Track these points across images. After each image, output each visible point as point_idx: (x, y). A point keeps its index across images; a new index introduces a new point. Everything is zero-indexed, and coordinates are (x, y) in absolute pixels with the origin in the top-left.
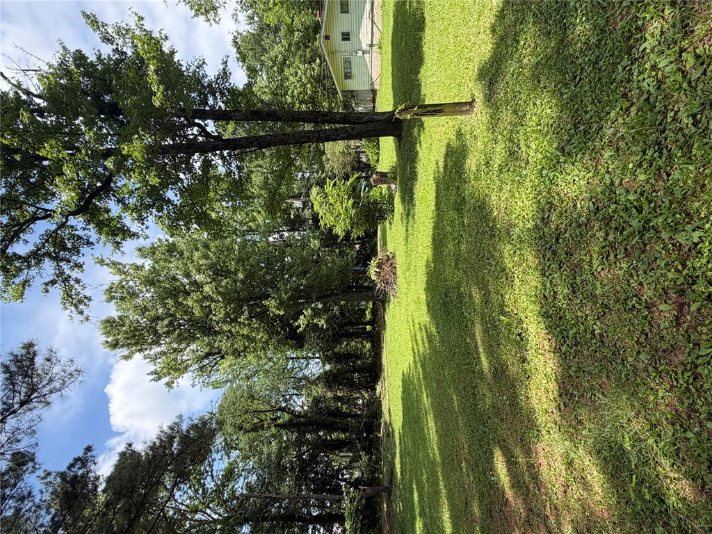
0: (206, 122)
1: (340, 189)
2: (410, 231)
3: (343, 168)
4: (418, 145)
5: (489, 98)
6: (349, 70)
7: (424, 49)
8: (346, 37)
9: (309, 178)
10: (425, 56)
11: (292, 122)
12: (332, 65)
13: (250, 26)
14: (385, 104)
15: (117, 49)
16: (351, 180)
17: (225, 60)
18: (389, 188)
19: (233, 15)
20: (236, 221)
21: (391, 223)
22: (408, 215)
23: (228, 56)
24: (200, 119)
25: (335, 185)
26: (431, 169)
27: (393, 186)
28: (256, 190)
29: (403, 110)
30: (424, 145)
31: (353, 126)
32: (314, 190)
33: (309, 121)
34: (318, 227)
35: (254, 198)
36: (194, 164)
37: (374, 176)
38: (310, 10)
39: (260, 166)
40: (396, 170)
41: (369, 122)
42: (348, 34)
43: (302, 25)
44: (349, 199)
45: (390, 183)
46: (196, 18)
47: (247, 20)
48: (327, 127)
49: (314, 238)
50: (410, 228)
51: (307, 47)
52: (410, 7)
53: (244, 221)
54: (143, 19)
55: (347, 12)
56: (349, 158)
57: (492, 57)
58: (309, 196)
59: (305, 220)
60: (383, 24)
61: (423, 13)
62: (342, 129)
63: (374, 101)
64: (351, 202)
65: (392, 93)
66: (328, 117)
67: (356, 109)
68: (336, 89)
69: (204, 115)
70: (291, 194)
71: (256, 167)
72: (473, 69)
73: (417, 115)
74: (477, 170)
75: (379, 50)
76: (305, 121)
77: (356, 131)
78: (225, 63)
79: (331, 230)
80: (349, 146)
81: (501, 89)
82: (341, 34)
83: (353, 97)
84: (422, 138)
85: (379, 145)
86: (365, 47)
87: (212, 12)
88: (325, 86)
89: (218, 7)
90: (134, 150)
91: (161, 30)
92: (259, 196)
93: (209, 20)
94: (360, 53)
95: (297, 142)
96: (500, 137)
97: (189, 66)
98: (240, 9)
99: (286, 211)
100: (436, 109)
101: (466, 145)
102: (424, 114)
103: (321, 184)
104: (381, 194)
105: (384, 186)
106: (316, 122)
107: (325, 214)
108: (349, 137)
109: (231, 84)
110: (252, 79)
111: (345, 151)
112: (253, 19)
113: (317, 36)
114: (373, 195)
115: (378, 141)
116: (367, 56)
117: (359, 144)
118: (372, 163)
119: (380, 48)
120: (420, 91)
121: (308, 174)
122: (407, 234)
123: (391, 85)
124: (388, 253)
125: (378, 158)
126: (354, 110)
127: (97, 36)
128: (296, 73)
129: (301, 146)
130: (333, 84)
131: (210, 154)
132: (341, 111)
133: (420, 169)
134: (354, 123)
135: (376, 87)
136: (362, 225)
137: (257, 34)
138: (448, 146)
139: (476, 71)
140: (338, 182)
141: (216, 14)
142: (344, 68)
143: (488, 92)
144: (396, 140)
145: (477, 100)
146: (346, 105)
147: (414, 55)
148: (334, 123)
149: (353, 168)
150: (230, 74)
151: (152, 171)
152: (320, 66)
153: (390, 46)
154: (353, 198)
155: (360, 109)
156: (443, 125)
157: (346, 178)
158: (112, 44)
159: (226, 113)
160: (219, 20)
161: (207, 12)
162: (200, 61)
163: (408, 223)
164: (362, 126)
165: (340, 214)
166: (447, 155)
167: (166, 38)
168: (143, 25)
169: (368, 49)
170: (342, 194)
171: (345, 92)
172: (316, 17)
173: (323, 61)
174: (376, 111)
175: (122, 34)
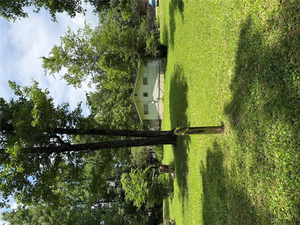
0: (63, 135)
1: (139, 175)
2: (185, 207)
3: (142, 161)
4: (187, 150)
5: (235, 124)
6: (147, 110)
7: (188, 100)
8: (146, 95)
9: (121, 167)
10: (188, 103)
11: (113, 135)
12: (138, 107)
13: (97, 90)
14: (166, 126)
15: (22, 98)
16: (146, 169)
17: (80, 104)
18: (170, 175)
19: (88, 85)
20: (72, 195)
21: (171, 199)
22: (183, 195)
23: (82, 102)
24: (59, 133)
25: (136, 172)
26: (198, 166)
27: (173, 174)
28: (88, 174)
29: (179, 130)
30: (191, 150)
31: (149, 138)
32: (124, 175)
33: (123, 135)
34: (124, 200)
35: (85, 180)
36: (51, 159)
37: (160, 167)
38: (128, 84)
39: (93, 160)
40: (174, 164)
41: (158, 136)
42: (147, 94)
43: (124, 90)
44: (144, 182)
45: (171, 172)
46: (69, 85)
47: (96, 87)
48: (133, 139)
49: (121, 208)
50: (185, 205)
51: (125, 99)
52: (179, 81)
53: (77, 194)
54: (38, 84)
55: (147, 84)
56: (145, 156)
57: (233, 101)
58: (120, 179)
59: (116, 195)
60: (165, 89)
61: (186, 83)
62: (142, 140)
63: (160, 125)
64: (146, 184)
65: (170, 121)
66: (135, 133)
67: (150, 129)
68: (139, 119)
69: (62, 132)
70: (109, 178)
71: (90, 160)
72: (221, 108)
73: (188, 133)
74: (233, 170)
75: (163, 101)
76: (121, 135)
77: (150, 141)
78: (80, 105)
79: (132, 202)
80: (146, 149)
81: (243, 119)
82: (143, 94)
83: (148, 123)
84: (190, 146)
85: (163, 149)
86: (155, 99)
87: (78, 83)
88: (133, 117)
89: (81, 81)
90: (13, 151)
91: (47, 89)
92: (89, 179)
93: (76, 86)
94: (153, 102)
95: (115, 147)
96: (247, 148)
97: (59, 106)
98: (92, 82)
99: (105, 189)
100: (200, 130)
101: (222, 152)
102: (192, 133)
103: (128, 171)
104: (165, 179)
105: (167, 174)
106: (127, 136)
107: (129, 191)
108: (146, 144)
109: (81, 115)
110: (93, 113)
111: (143, 151)
112: (100, 87)
113: (131, 95)
114: (160, 179)
115: (163, 147)
116: (156, 104)
117: (151, 148)
118: (159, 159)
119: (163, 100)
120: (186, 120)
121: (121, 165)
122: (183, 208)
123: (169, 117)
124: (170, 221)
125: (163, 156)
126: (149, 130)
127: (13, 91)
128: (119, 111)
129: (117, 149)
130: (138, 117)
131: (62, 153)
132: (142, 130)
133: (190, 165)
134: (149, 137)
135: (161, 118)
136: (152, 200)
137: (101, 94)
138: (209, 152)
139: (222, 109)
140: (138, 171)
141: (80, 84)
142: (144, 109)
143: (233, 121)
144: (174, 146)
145: (225, 125)
146: (145, 127)
147: (182, 103)
148: (137, 136)
149: (148, 162)
150: (82, 110)
151: (21, 163)
152: (132, 108)
153: (169, 99)
154: (148, 181)
155: (152, 129)
156: (203, 139)
157: (144, 168)
158: (20, 95)
159: (75, 130)
160: (81, 86)
161: (75, 83)
162: (66, 104)
163: (183, 200)
164: (153, 138)
165: (139, 192)
166: (208, 158)
167: (48, 92)
168: (37, 86)
169: (157, 100)
170: (140, 178)
171: (144, 120)
172: (131, 87)
173: (133, 105)
174: (161, 130)
175: (28, 91)
